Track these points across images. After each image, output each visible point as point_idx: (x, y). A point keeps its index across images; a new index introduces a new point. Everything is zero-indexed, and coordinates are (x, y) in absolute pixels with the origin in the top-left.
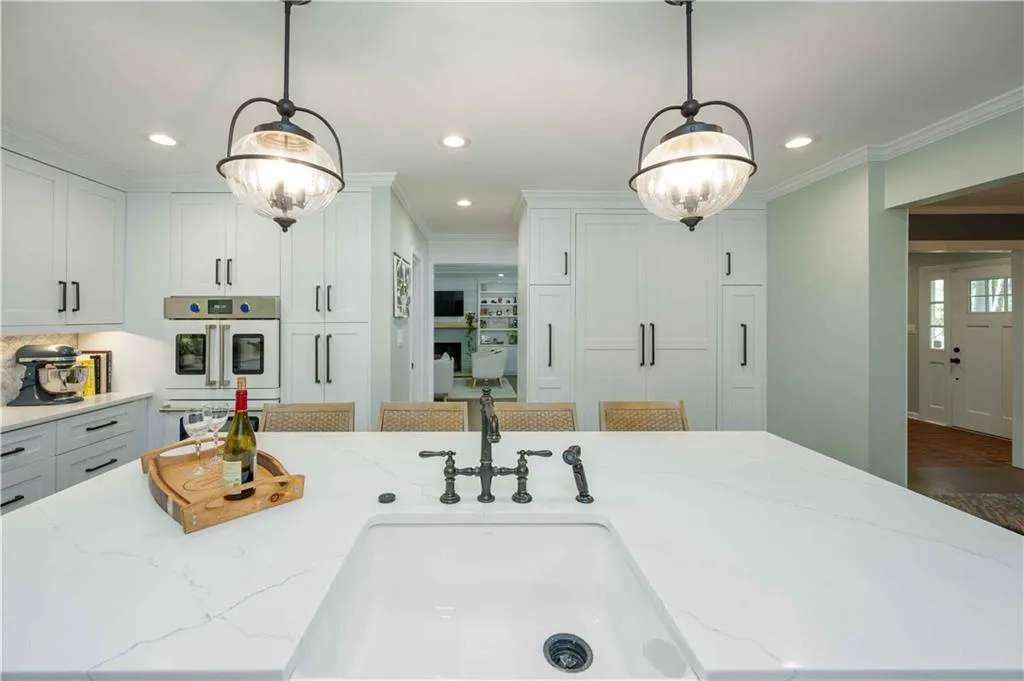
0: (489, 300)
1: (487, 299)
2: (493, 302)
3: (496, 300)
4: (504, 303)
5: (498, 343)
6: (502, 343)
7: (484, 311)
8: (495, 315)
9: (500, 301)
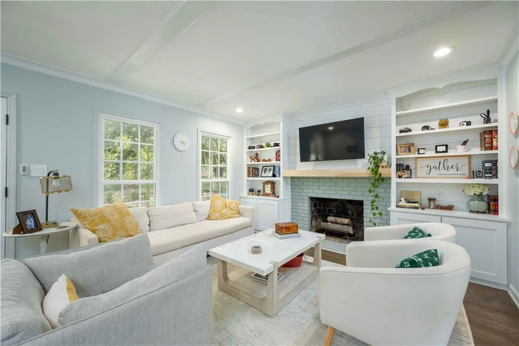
0: (416, 126)
1: (411, 126)
5: (438, 207)
8: (430, 154)
9: (444, 124)
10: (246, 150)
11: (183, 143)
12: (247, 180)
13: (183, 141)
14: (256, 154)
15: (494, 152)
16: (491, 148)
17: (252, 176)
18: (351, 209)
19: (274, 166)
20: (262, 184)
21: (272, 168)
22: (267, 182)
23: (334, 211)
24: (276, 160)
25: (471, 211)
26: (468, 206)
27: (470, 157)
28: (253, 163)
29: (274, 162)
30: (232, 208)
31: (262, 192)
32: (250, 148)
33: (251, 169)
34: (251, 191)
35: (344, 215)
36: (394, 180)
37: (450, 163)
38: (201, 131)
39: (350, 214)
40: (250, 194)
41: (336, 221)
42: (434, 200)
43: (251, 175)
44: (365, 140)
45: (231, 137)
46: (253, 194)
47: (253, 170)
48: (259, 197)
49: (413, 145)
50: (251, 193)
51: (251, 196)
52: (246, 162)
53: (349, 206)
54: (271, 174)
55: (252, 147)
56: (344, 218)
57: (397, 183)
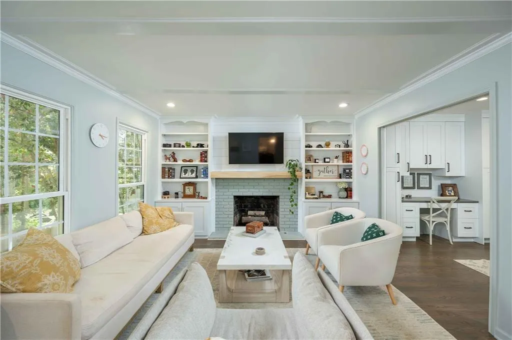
0: (314, 144)
1: (311, 144)
2: (320, 146)
3: (323, 144)
4: (332, 148)
5: (324, 197)
6: (330, 196)
7: (309, 158)
8: (321, 163)
9: (328, 145)
10: (160, 148)
11: (101, 136)
12: (163, 182)
13: (102, 135)
14: (173, 153)
15: (350, 164)
16: (348, 162)
17: (169, 177)
18: (263, 203)
19: (197, 167)
20: (182, 186)
21: (195, 169)
22: (190, 184)
23: (249, 206)
24: (201, 161)
25: (340, 198)
26: (338, 195)
27: (338, 165)
28: (168, 162)
29: (197, 162)
30: (167, 216)
31: (180, 194)
32: (164, 146)
33: (167, 170)
34: (166, 194)
35: (257, 208)
36: (304, 180)
37: (330, 169)
38: (120, 123)
39: (262, 207)
40: (165, 198)
41: (255, 214)
42: (322, 192)
43: (167, 176)
44: (284, 150)
45: (147, 132)
46: (168, 197)
47: (169, 171)
48: (177, 200)
49: (311, 156)
50: (166, 196)
51: (166, 200)
52: (161, 162)
53: (262, 201)
54: (194, 175)
55: (167, 144)
56: (257, 210)
57: (306, 182)
